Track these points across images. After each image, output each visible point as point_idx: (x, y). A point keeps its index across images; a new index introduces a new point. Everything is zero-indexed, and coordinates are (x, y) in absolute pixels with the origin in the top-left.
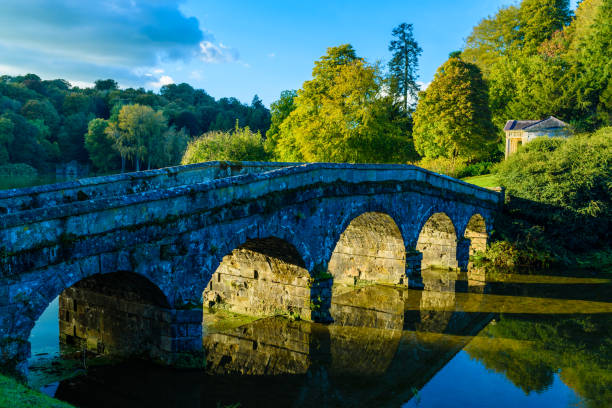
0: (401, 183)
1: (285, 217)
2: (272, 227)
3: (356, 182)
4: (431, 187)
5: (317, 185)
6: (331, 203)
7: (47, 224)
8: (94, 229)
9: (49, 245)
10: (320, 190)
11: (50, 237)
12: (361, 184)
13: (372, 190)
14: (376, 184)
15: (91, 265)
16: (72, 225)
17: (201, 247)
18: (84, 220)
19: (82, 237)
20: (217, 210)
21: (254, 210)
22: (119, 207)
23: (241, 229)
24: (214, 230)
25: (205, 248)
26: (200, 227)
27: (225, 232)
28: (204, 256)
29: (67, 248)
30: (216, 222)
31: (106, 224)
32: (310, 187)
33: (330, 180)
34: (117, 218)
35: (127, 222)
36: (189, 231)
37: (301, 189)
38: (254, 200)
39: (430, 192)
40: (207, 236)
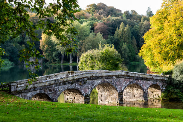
0: (115, 76)
1: (77, 84)
2: (73, 86)
3: (98, 76)
4: (129, 76)
5: (85, 77)
6: (90, 81)
7: (32, 85)
8: (38, 86)
9: (32, 88)
10: (86, 79)
11: (32, 87)
12: (100, 77)
13: (104, 78)
14: (106, 76)
15: (38, 92)
16: (35, 86)
17: (57, 90)
18: (37, 85)
19: (37, 87)
20: (61, 83)
21: (69, 83)
22: (42, 82)
23: (66, 86)
24: (60, 87)
25: (58, 90)
26: (57, 86)
27: (62, 87)
28: (58, 91)
29: (35, 89)
30: (60, 85)
31: (40, 85)
32: (83, 78)
33: (89, 76)
34: (42, 84)
35: (44, 85)
36: (55, 87)
37: (81, 78)
38: (69, 81)
39: (129, 78)
40: (58, 88)
